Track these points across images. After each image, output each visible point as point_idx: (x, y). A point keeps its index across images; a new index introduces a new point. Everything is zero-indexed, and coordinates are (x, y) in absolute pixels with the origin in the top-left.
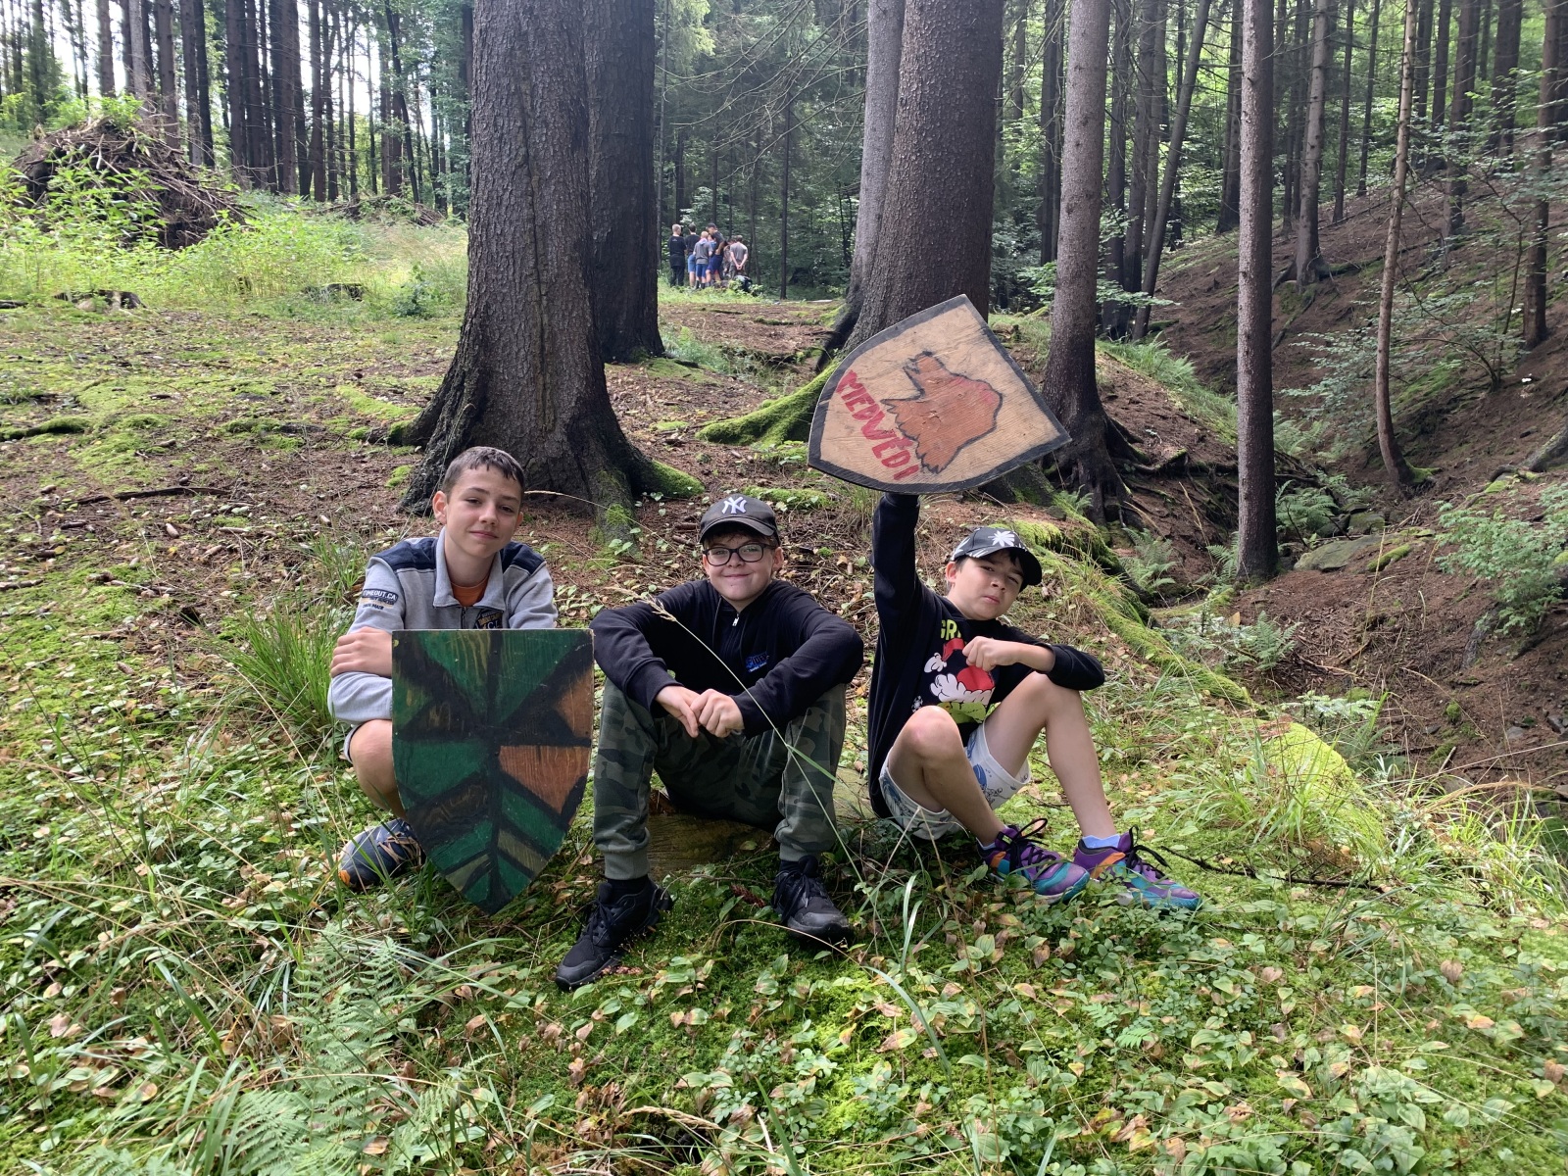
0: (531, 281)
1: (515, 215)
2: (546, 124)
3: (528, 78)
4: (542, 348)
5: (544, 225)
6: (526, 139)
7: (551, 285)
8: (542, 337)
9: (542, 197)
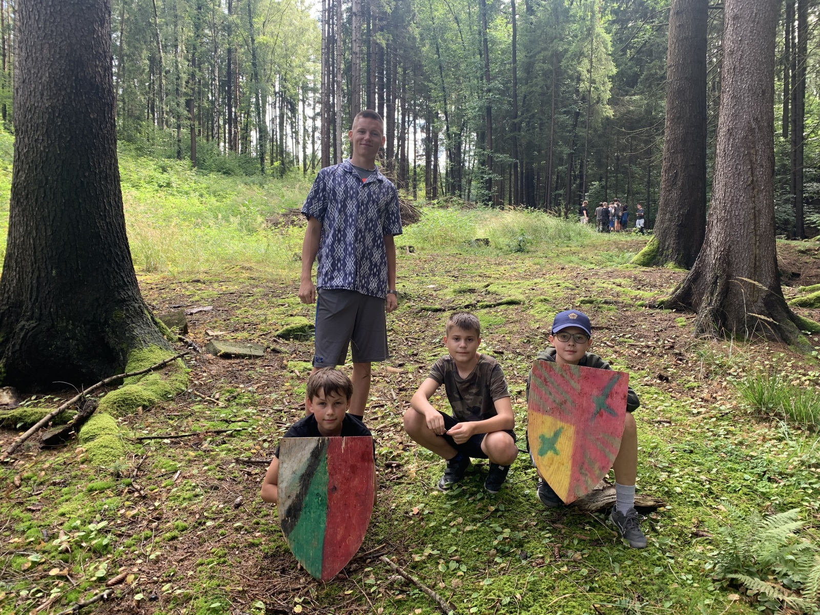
0: (752, 235)
1: (746, 207)
2: (762, 166)
3: (754, 147)
4: (755, 264)
5: (759, 211)
6: (752, 174)
7: (761, 236)
8: (755, 260)
9: (759, 198)
